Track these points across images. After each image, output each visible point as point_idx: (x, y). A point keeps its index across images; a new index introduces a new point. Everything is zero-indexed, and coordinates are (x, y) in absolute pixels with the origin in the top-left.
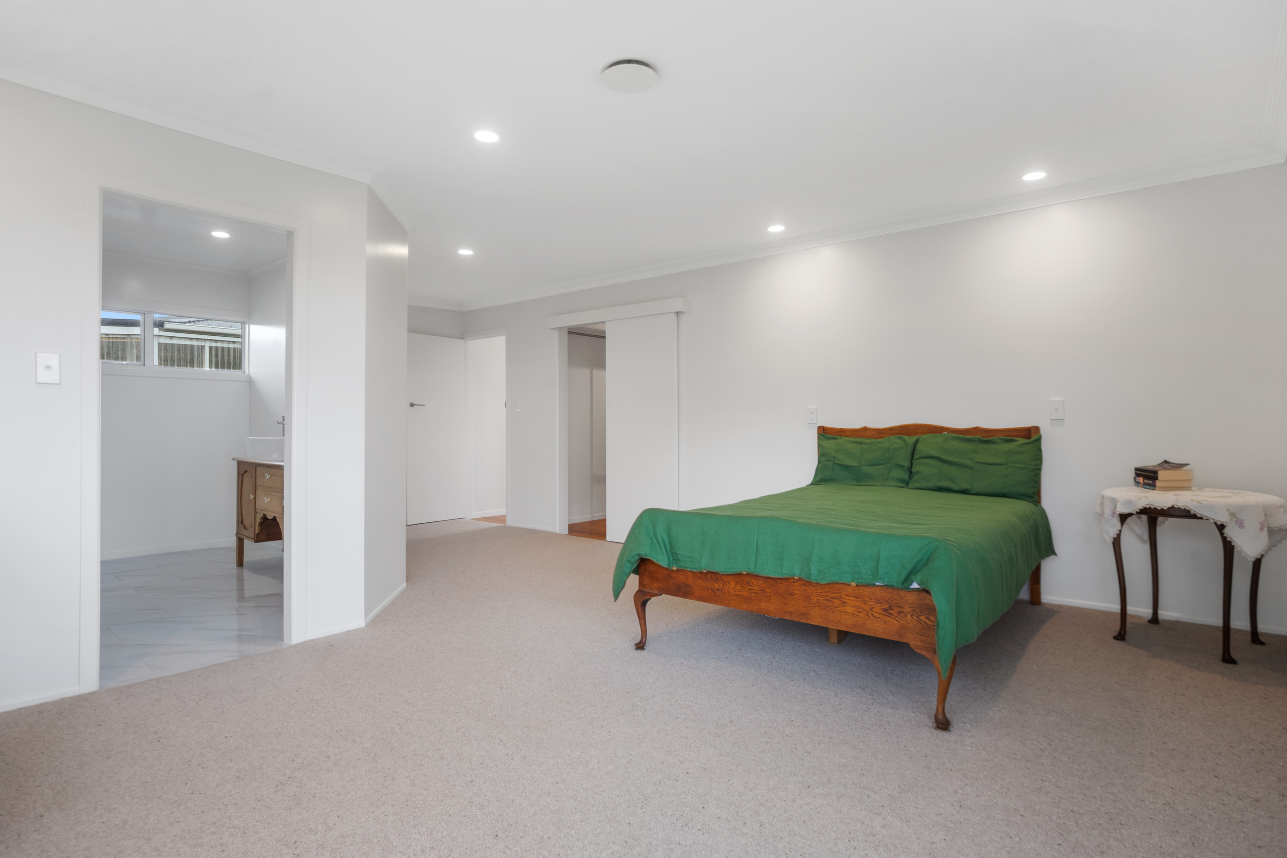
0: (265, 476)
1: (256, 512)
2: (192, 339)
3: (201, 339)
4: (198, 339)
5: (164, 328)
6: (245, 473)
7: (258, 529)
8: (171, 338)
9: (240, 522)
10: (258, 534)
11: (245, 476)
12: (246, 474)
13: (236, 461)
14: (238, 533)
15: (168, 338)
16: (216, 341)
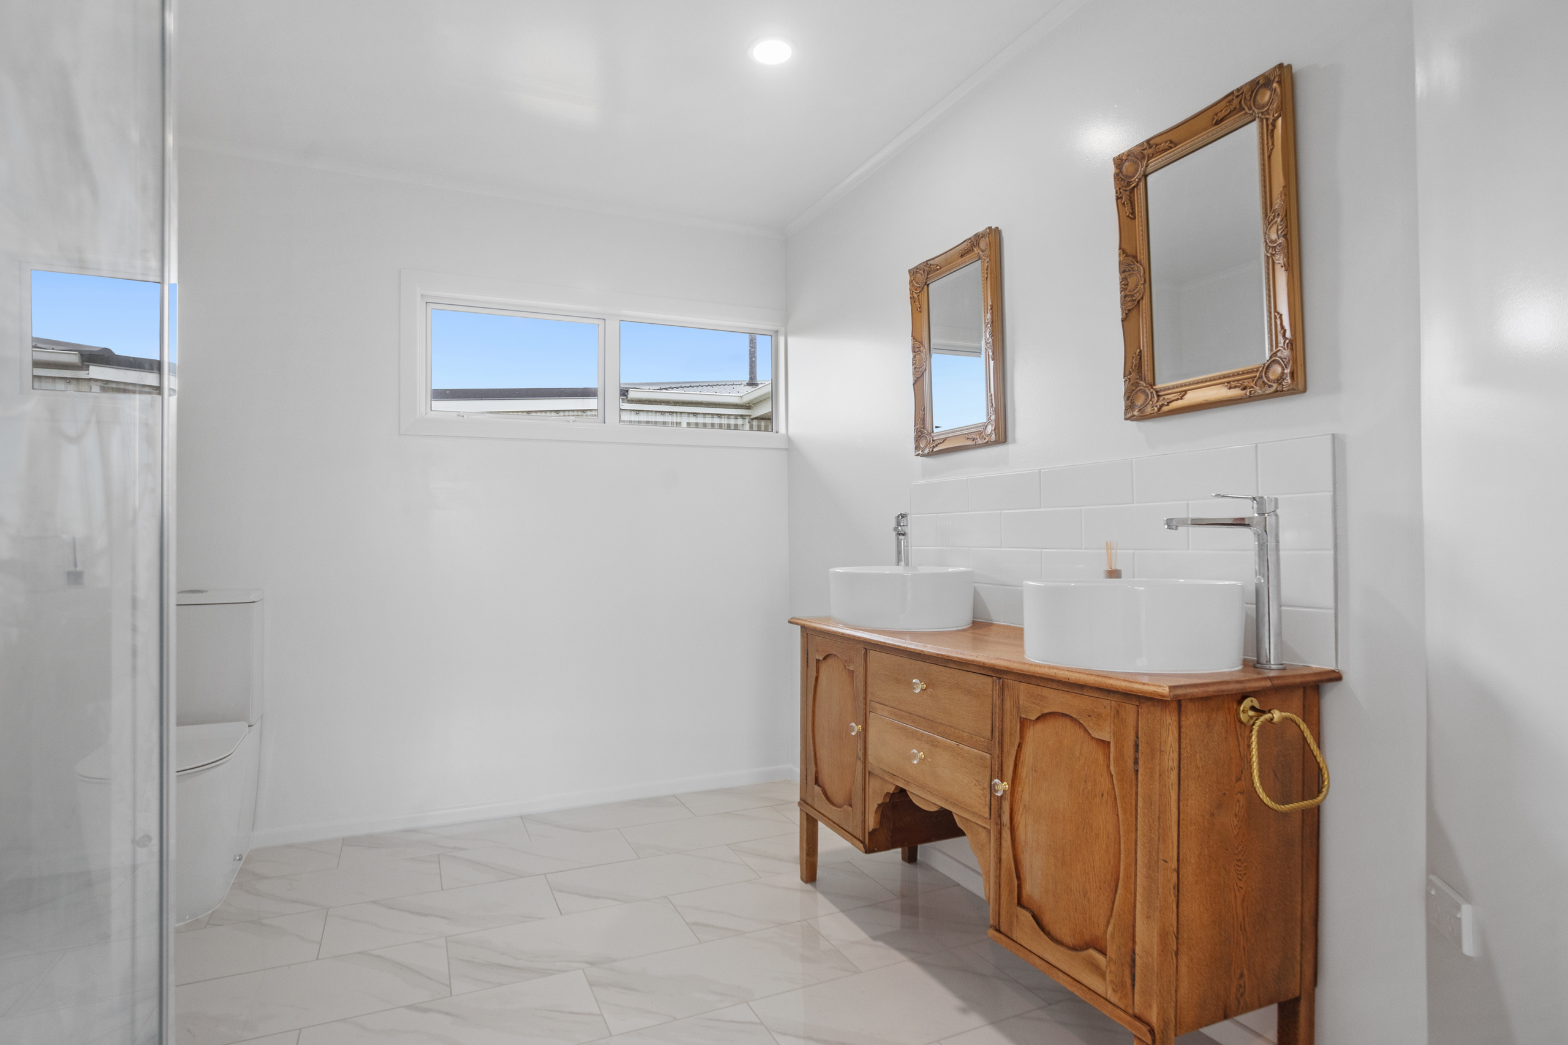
0: (911, 686)
1: (867, 774)
2: (665, 412)
3: (676, 413)
4: (671, 413)
5: (629, 399)
6: (825, 658)
7: (875, 819)
8: (637, 412)
9: (811, 779)
10: (874, 830)
11: (824, 668)
12: (830, 661)
13: (800, 627)
14: (803, 802)
15: (633, 413)
16: (695, 414)
